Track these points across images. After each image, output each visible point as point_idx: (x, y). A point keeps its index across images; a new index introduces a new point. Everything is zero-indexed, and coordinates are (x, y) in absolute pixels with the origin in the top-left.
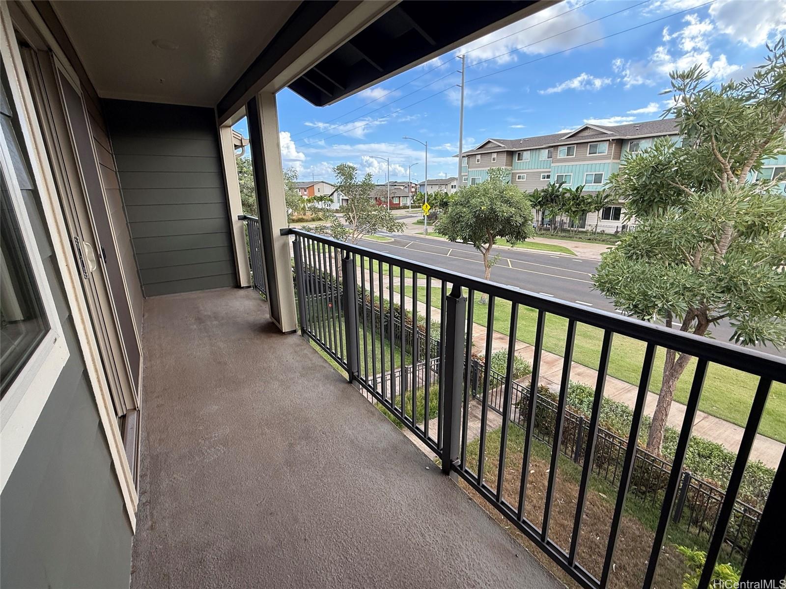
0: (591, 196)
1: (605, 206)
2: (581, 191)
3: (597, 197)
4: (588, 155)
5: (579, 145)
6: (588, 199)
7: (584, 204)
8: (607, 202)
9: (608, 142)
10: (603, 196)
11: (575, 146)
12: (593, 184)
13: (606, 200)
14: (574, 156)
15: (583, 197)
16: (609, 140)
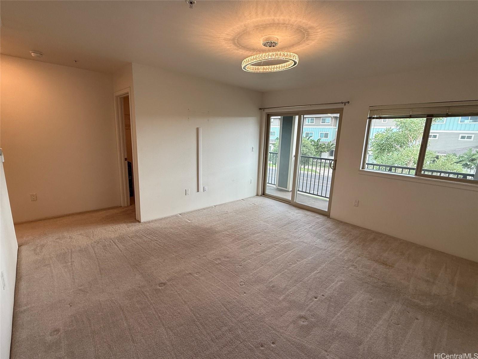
0: (325, 144)
1: (331, 149)
2: (319, 141)
3: (328, 145)
4: (321, 123)
5: (316, 118)
6: (323, 145)
7: (321, 148)
8: (333, 147)
9: (331, 118)
10: (330, 145)
11: (315, 118)
12: (324, 138)
13: (332, 147)
14: (314, 123)
15: (321, 144)
16: (331, 117)
